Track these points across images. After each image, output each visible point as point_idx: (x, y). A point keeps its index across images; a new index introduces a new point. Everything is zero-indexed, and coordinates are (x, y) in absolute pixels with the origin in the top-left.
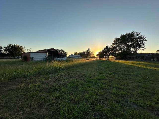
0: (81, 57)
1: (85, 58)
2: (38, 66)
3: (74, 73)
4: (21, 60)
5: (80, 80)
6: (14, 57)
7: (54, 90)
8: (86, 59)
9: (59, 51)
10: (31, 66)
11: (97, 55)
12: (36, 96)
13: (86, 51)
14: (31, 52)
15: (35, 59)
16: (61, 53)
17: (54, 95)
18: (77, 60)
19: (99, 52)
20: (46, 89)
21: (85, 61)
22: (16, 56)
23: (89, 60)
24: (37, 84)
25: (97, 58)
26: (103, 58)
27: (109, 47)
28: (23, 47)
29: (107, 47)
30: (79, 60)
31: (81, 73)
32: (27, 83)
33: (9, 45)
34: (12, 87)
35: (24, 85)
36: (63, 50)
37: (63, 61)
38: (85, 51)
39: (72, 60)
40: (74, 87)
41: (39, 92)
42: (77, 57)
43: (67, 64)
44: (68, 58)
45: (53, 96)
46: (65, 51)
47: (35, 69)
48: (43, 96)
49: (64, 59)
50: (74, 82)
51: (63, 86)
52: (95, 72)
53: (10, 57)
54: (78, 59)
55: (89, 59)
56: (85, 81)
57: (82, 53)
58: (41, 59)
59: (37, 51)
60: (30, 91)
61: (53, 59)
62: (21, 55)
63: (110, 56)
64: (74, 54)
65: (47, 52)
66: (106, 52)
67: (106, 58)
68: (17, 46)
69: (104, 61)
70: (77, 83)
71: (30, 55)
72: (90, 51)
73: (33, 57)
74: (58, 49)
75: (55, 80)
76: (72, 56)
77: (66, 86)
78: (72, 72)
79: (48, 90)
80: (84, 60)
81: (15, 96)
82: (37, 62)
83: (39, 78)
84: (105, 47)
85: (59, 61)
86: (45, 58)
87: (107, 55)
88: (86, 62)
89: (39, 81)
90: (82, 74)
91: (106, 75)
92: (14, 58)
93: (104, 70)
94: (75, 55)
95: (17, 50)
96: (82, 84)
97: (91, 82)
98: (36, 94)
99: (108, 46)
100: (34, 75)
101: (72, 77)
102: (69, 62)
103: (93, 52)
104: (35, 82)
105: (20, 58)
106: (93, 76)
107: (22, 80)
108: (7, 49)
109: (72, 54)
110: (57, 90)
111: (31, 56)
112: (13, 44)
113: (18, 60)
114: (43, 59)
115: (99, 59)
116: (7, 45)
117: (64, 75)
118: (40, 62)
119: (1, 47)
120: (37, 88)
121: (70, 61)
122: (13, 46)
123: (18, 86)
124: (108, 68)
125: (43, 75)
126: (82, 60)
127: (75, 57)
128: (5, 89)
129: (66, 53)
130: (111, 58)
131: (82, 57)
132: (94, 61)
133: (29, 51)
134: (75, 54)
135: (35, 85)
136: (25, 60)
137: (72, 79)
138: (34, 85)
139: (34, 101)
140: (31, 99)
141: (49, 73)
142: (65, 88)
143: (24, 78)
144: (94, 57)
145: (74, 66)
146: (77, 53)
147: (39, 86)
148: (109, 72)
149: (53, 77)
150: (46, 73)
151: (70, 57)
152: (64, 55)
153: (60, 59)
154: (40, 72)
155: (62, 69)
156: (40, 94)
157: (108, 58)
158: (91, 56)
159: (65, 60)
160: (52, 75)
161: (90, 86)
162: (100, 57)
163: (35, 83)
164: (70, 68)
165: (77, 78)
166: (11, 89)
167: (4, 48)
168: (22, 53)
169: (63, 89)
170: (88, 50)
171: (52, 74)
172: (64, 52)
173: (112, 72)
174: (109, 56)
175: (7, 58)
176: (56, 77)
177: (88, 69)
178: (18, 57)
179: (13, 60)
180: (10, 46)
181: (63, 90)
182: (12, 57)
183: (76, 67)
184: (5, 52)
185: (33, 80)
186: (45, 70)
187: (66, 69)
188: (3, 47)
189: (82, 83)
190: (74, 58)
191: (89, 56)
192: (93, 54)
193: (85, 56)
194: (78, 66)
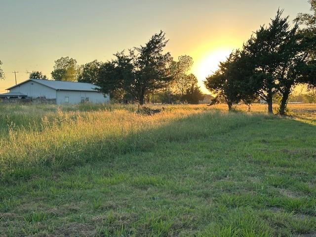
0: (101, 98)
1: (130, 106)
8: (136, 106)
11: (213, 83)
13: (138, 54)
18: (74, 118)
19: (224, 61)
21: (127, 125)
25: (214, 101)
27: (290, 29)
29: (278, 25)
30: (90, 115)
38: (127, 54)
39: (40, 121)
42: (75, 99)
52: (195, 200)
54: (85, 107)
55: (157, 111)
57: (108, 66)
63: (299, 89)
66: (273, 61)
67: (269, 101)
69: (257, 120)
72: (163, 53)
76: (33, 92)
78: (33, 207)
80: (121, 119)
84: (267, 27)
87: (277, 82)
90: (109, 214)
91: (267, 212)
93: (255, 181)
99: (282, 17)
102: (11, 133)
106: (185, 226)
109: (35, 76)
115: (223, 107)
124: (285, 166)
126: (109, 114)
127: (61, 97)
130: (300, 99)
131: (111, 97)
132: (190, 119)
134: (59, 75)
144: (193, 97)
145: (48, 163)
146: (71, 69)
148: (288, 196)
151: (25, 99)
157: (284, 102)
158: (175, 89)
162: (232, 97)
164: (18, 177)
170: (154, 44)
173: (307, 192)
174: (288, 84)
177: (153, 178)
183: (64, 169)
190: (54, 101)
191: (159, 91)
192: (188, 73)
193: (127, 89)
194: (78, 163)
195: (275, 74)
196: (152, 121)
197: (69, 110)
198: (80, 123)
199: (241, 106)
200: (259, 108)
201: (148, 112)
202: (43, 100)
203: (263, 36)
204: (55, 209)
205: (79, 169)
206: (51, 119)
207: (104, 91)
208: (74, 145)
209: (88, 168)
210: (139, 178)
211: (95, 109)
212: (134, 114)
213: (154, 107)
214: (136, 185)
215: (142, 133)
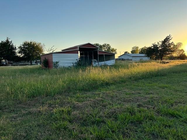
0: (147, 59)
1: (158, 61)
2: (67, 77)
3: (133, 94)
4: (40, 67)
5: (146, 109)
6: (31, 63)
7: (93, 123)
8: (160, 61)
9: (101, 47)
10: (55, 77)
12: (65, 129)
13: (160, 43)
14: (54, 52)
15: (61, 65)
16: (104, 50)
17: (93, 132)
18: (138, 65)
20: (80, 119)
21: (157, 67)
22: (33, 60)
23: (168, 64)
24: (65, 109)
28: (42, 44)
30: (143, 64)
31: (149, 94)
32: (50, 105)
34: (32, 109)
35: (46, 107)
36: (108, 45)
37: (108, 67)
38: (156, 43)
39: (127, 66)
40: (132, 122)
41: (68, 123)
42: (138, 59)
43: (116, 74)
44: (119, 62)
45: (91, 134)
46: (112, 47)
47: (61, 81)
48: (75, 131)
49: (111, 62)
50: (132, 113)
51: (110, 117)
52: (184, 94)
53: (26, 63)
54: (142, 61)
55: (168, 62)
56: (158, 112)
57: (150, 48)
58: (69, 65)
59: (62, 50)
60: (56, 119)
61: (90, 64)
62: (39, 58)
64: (130, 53)
65: (79, 52)
68: (34, 44)
70: (138, 114)
71: (53, 58)
72: (170, 42)
73: (57, 60)
74: (97, 45)
75: (95, 104)
76: (125, 57)
77: (116, 119)
78: (127, 90)
79: (82, 121)
80: (154, 65)
81: (36, 123)
82: (65, 70)
83: (68, 99)
85: (101, 66)
86: (76, 63)
88: (160, 68)
89: (69, 103)
90: (151, 96)
92: (31, 64)
94: (134, 55)
95: (34, 51)
96: (151, 119)
97: (173, 115)
98: (64, 124)
100: (60, 93)
101: (129, 101)
102: (120, 69)
103: (180, 44)
104: (62, 104)
105: (39, 64)
106: (180, 102)
107: (44, 99)
109: (126, 53)
110: (98, 123)
111: (55, 59)
112: (29, 41)
113: (36, 66)
114: (72, 65)
116: (22, 44)
117: (111, 95)
118: (68, 69)
119: (15, 47)
120: (66, 116)
121: (123, 66)
122: (28, 43)
123: (38, 109)
125: (74, 94)
126: (150, 63)
127: (134, 59)
128: (23, 112)
129: (113, 50)
131: (150, 58)
132: (181, 65)
133: (51, 52)
134: (133, 52)
135: (63, 111)
136: (46, 67)
137: (128, 105)
138: (61, 109)
139: (63, 136)
140: (58, 132)
141: (84, 90)
142: (113, 122)
143: (47, 96)
144: (182, 57)
145: (130, 78)
146: (137, 50)
147: (69, 113)
149: (90, 98)
150: (79, 90)
151: (123, 60)
152: (109, 55)
153: (102, 63)
154: (69, 88)
155: (106, 84)
156: (70, 126)
158: (175, 55)
159: (112, 66)
160: (89, 94)
161: (171, 124)
163: (62, 106)
164: (122, 81)
165: (138, 103)
166: (30, 113)
167: (19, 48)
168: (41, 54)
170: (167, 39)
171: (89, 91)
172: (109, 48)
175: (23, 64)
176: (97, 98)
177: (166, 85)
178: (36, 62)
179: (30, 67)
180: (25, 44)
181: (110, 125)
182: (28, 61)
183: (135, 80)
184: (20, 54)
185: (58, 101)
186: (77, 84)
187: (114, 84)
188: (17, 48)
189: (149, 115)
190: (131, 60)
191: (168, 55)
192: (180, 49)
193: (156, 55)
194: (139, 79)
196: (166, 66)
197: (136, 62)
201: (164, 63)
202: (128, 60)
205: (140, 81)
206: (131, 65)
207: (148, 56)
208: (139, 73)
209: (143, 80)
210: (161, 85)
211: (145, 62)
212: (159, 64)
213: (167, 61)
214: (160, 87)
215: (162, 70)
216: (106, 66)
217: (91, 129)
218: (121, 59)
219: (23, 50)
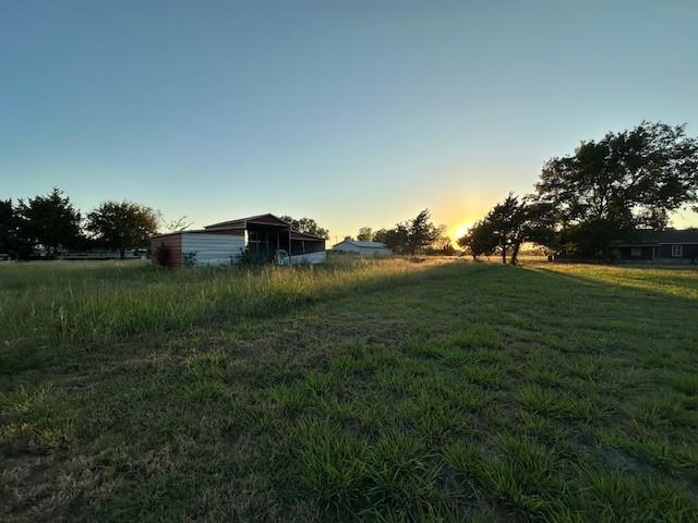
0: (387, 252)
1: (405, 256)
2: (215, 286)
3: (359, 319)
4: (148, 265)
5: (383, 345)
6: (122, 253)
7: (278, 380)
8: (409, 257)
9: (296, 224)
10: (187, 286)
11: (462, 242)
12: (215, 397)
13: (411, 224)
14: (187, 229)
15: (201, 260)
16: (302, 231)
17: (278, 400)
18: (371, 264)
19: (471, 227)
20: (249, 375)
21: (403, 269)
22: (130, 247)
23: (423, 264)
24: (214, 356)
25: (463, 254)
26: (489, 251)
27: (518, 205)
28: (154, 212)
29: (510, 202)
30: (380, 262)
31: (388, 318)
32: (176, 350)
33: (105, 206)
34: (127, 362)
35: (166, 355)
36: (312, 221)
37: (312, 267)
38: (404, 224)
39: (350, 265)
40: (355, 372)
41: (222, 385)
42: (371, 252)
43: (327, 280)
44: (333, 256)
45: (274, 401)
46: (320, 225)
47: (204, 296)
48: (237, 399)
49: (316, 258)
50: (357, 355)
51: (314, 367)
52: (448, 317)
53: (109, 255)
54: (378, 257)
55: (423, 260)
56: (404, 351)
57: (392, 232)
58: (222, 261)
59: (207, 228)
60: (191, 380)
61: (271, 259)
62: (146, 243)
63: (526, 246)
64: (356, 239)
65: (246, 232)
66: (507, 227)
67: (504, 254)
68: (132, 210)
69: (495, 267)
70: (369, 358)
71: (183, 244)
72: (428, 223)
73: (192, 250)
74: (288, 219)
75: (282, 343)
76: (347, 248)
77: (326, 368)
78: (348, 314)
79: (253, 379)
80: (400, 265)
81: (140, 392)
82: (210, 272)
83: (220, 334)
84: (502, 204)
85: (296, 266)
86: (238, 257)
87: (510, 241)
88: (410, 271)
89: (222, 343)
90: (393, 321)
91: (499, 327)
92: (123, 258)
93: (491, 306)
94: (362, 244)
95: (131, 226)
96: (392, 363)
97: (429, 355)
98: (211, 388)
99: (513, 197)
100: (200, 323)
101: (352, 333)
102: (335, 271)
103: (443, 228)
104: (205, 347)
105: (143, 258)
106: (442, 332)
107: (160, 337)
108: (97, 221)
109: (347, 238)
110: (289, 380)
111: (186, 248)
112: (119, 202)
113: (136, 263)
114: (229, 259)
115: (471, 258)
116: (98, 207)
117: (317, 323)
118: (220, 270)
119: (79, 215)
120: (215, 370)
121: (341, 267)
122: (117, 207)
123: (146, 360)
124: (512, 297)
125: (234, 324)
126: (391, 261)
127: (362, 251)
128: (104, 369)
129: (321, 232)
130: (527, 253)
131: (393, 251)
132: (447, 266)
133: (178, 229)
134: (362, 237)
135: (209, 360)
136: (164, 265)
137: (349, 341)
138: (204, 357)
139: (209, 414)
140: (197, 406)
141: (257, 314)
142: (320, 375)
143: (167, 330)
144: (448, 251)
145: (355, 289)
146: (369, 234)
147: (223, 364)
148: (515, 317)
149: (271, 331)
150: (247, 315)
151: (341, 252)
152: (314, 241)
153: (299, 258)
154: (223, 312)
155: (306, 302)
156: (227, 392)
157: (515, 255)
158: (435, 246)
159: (319, 264)
160: (268, 323)
161: (424, 369)
162: (476, 251)
163: (205, 351)
164: (340, 296)
165: (369, 336)
166: (123, 370)
167: (89, 216)
168: (151, 235)
169: (312, 376)
170: (422, 217)
171: (270, 317)
172: (314, 227)
173: (529, 315)
174: (517, 243)
175: (98, 256)
176: (286, 330)
177: (418, 300)
178: (135, 254)
179: (119, 264)
180: (108, 208)
181: (313, 381)
182: (114, 250)
183: (365, 293)
184: (91, 233)
185: (197, 339)
186: (241, 302)
187: (324, 302)
188: (83, 216)
189: (389, 357)
190: (358, 253)
191: (425, 247)
192: (445, 236)
193: (405, 246)
194: (373, 290)
195: (508, 236)
196: (420, 266)
197: (367, 259)
198: (375, 268)
199: (483, 258)
200: (496, 259)
201: (417, 261)
202: (352, 252)
203: (499, 209)
204: (360, 316)
205: (374, 294)
206: (357, 264)
207: (389, 247)
208: (371, 279)
209: (379, 293)
210: (411, 300)
211: (384, 258)
212: (408, 263)
213: (422, 258)
214: (409, 305)
215: (412, 274)
216: (305, 265)
217: (273, 393)
218: (337, 250)
219: (100, 223)
